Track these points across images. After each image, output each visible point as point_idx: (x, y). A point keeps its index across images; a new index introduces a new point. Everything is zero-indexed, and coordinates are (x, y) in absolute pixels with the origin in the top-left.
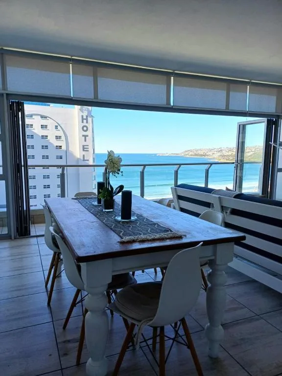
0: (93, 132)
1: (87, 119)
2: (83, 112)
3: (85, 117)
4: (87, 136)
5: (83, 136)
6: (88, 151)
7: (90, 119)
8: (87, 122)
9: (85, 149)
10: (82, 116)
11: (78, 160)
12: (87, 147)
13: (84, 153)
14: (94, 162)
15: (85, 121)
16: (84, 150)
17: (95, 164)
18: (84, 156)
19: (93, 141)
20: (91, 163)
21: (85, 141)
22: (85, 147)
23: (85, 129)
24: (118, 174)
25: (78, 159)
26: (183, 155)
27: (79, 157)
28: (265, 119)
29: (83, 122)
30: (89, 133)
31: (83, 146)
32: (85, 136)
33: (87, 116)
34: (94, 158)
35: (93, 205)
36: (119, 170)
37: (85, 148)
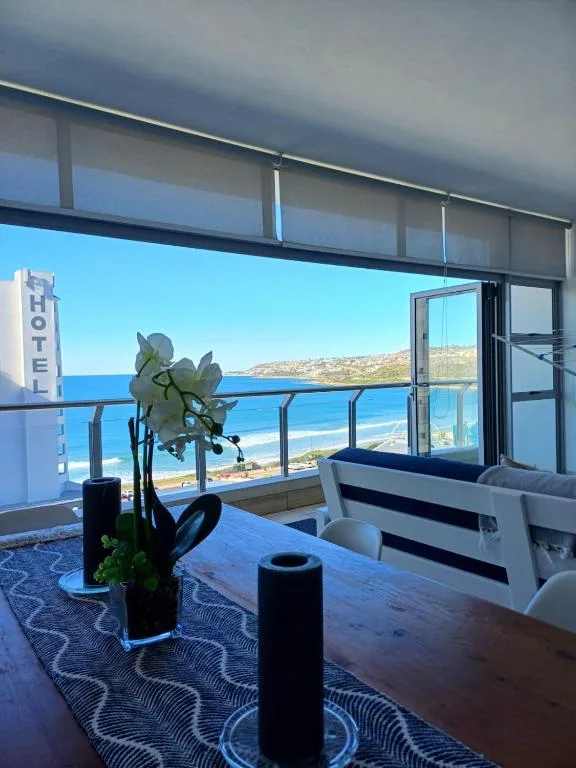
0: (57, 329)
1: (42, 304)
2: (33, 288)
3: (38, 299)
4: (44, 339)
5: (34, 339)
6: (46, 371)
7: (49, 304)
8: (43, 310)
9: (39, 368)
10: (32, 297)
11: (22, 391)
12: (44, 363)
13: (36, 376)
14: (60, 394)
15: (38, 308)
16: (35, 370)
17: (62, 400)
18: (35, 382)
19: (58, 349)
20: (53, 397)
21: (39, 349)
22: (39, 363)
23: (38, 323)
24: (218, 450)
25: (22, 388)
26: (251, 374)
27: (23, 385)
28: (477, 283)
29: (33, 310)
30: (48, 332)
31: (35, 361)
32: (39, 340)
33: (43, 297)
34: (60, 387)
35: (65, 597)
36: (217, 430)
37: (37, 366)
